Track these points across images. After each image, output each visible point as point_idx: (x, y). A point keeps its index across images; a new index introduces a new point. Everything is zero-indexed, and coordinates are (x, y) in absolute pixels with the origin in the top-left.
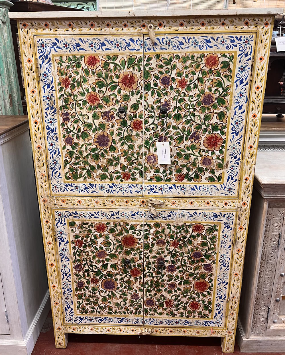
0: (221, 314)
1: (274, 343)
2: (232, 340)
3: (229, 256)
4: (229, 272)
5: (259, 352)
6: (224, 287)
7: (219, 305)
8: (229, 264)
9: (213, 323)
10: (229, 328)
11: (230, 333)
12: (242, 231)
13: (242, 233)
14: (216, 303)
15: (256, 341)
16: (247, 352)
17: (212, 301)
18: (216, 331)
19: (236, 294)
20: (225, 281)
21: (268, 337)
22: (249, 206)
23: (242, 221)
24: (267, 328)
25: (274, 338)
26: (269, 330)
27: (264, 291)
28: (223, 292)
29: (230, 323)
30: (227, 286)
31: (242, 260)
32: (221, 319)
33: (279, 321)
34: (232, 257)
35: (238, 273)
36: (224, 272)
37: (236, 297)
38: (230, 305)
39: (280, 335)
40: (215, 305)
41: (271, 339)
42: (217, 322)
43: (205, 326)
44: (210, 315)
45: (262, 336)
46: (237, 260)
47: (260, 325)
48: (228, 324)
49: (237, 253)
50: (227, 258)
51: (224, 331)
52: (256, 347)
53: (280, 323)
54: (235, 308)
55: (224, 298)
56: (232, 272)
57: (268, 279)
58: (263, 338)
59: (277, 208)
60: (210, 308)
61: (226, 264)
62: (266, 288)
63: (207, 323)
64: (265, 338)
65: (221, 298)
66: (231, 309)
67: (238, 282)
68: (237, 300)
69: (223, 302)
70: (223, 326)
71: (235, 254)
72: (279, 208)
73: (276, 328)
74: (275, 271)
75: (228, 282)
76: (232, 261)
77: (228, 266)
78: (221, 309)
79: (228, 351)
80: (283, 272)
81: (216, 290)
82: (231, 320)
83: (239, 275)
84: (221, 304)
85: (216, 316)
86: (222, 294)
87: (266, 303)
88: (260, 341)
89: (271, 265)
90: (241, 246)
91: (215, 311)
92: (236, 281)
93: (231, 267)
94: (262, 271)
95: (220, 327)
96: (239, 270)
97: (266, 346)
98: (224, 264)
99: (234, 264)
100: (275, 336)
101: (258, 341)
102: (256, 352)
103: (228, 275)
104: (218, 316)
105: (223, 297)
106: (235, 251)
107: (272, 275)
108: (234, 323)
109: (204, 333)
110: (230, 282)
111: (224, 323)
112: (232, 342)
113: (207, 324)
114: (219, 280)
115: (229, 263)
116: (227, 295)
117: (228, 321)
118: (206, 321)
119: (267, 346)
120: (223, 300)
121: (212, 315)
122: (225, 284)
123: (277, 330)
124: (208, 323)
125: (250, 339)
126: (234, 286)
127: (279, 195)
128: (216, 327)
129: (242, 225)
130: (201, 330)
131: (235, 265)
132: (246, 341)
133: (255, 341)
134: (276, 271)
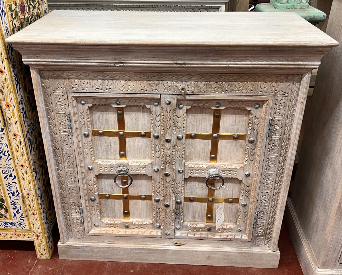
0: (20, 214)
1: (95, 250)
2: (43, 244)
3: (5, 142)
4: (12, 163)
5: (81, 259)
6: (13, 181)
7: (14, 204)
8: (9, 153)
9: (14, 224)
10: (35, 230)
11: (38, 236)
12: (11, 109)
13: (11, 111)
14: (9, 201)
15: (74, 246)
16: (66, 259)
17: (4, 198)
18: (21, 233)
19: (30, 190)
20: (11, 174)
21: (88, 242)
22: (8, 74)
23: (6, 96)
24: (86, 232)
25: (95, 244)
26: (88, 234)
27: (69, 187)
28: (14, 187)
29: (35, 225)
30: (16, 180)
31: (24, 148)
32: (23, 220)
33: (102, 225)
34: (10, 143)
35: (24, 165)
36: (6, 163)
37: (32, 195)
38: (27, 204)
39: (104, 240)
40: (10, 204)
41: (92, 245)
42: (19, 223)
43: (5, 228)
44: (7, 215)
45: (81, 241)
46: (17, 147)
47: (76, 228)
48: (32, 225)
49: (14, 139)
50: (4, 144)
51: (30, 234)
52: (75, 253)
53: (103, 227)
54: (35, 207)
55: (18, 195)
56: (16, 163)
57: (70, 172)
58: (82, 243)
59: (54, 79)
60: (4, 207)
61: (5, 152)
62: (70, 184)
63: (7, 224)
64: (84, 243)
65: (13, 194)
66: (29, 208)
67: (28, 175)
68: (33, 197)
69: (18, 199)
70: (27, 228)
71: (12, 139)
72: (56, 79)
73: (97, 232)
74: (75, 163)
75: (15, 175)
76: (11, 148)
77: (9, 155)
78: (18, 208)
79: (42, 257)
80: (90, 165)
81: (5, 186)
82: (34, 221)
83: (26, 167)
84: (17, 202)
85: (15, 217)
86: (13, 190)
87: (76, 202)
88: (78, 247)
89: (68, 156)
90: (16, 129)
91: (12, 211)
92: (25, 174)
93: (13, 155)
94: (60, 163)
95: (24, 230)
96: (24, 160)
97: (86, 252)
98: (3, 152)
99: (15, 153)
100: (98, 241)
101: (75, 246)
102: (78, 259)
103: (12, 166)
104: (18, 217)
105: (16, 194)
106: (11, 137)
107: (73, 168)
108: (39, 224)
109: (8, 236)
110: (18, 175)
111: (27, 224)
112: (44, 246)
113: (7, 226)
114: (4, 172)
115: (8, 151)
116: (19, 191)
117: (31, 223)
118: (6, 222)
119: (89, 253)
120: (17, 198)
121: (10, 215)
122: (13, 177)
123: (97, 235)
124: (9, 224)
125: (67, 244)
126: (24, 180)
127: (43, 60)
128: (20, 229)
129: (9, 101)
130: (3, 232)
131: (17, 154)
132: (61, 246)
133: (71, 246)
134: (77, 163)
